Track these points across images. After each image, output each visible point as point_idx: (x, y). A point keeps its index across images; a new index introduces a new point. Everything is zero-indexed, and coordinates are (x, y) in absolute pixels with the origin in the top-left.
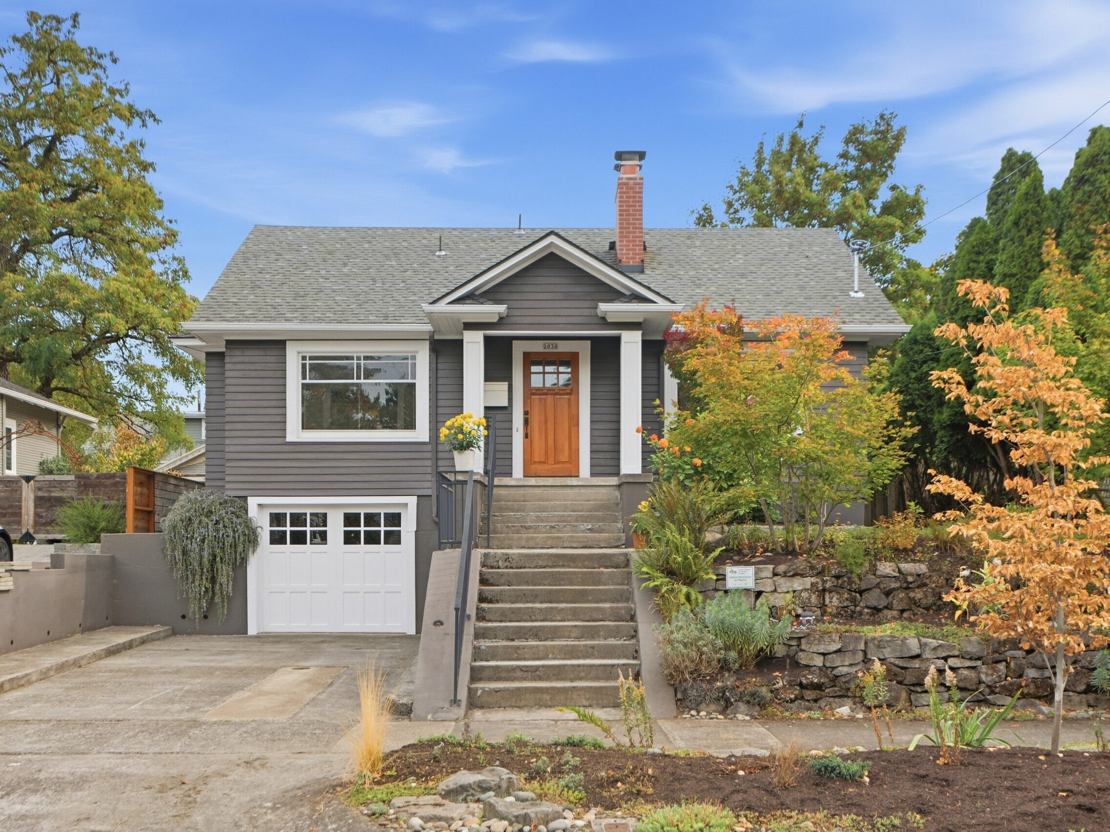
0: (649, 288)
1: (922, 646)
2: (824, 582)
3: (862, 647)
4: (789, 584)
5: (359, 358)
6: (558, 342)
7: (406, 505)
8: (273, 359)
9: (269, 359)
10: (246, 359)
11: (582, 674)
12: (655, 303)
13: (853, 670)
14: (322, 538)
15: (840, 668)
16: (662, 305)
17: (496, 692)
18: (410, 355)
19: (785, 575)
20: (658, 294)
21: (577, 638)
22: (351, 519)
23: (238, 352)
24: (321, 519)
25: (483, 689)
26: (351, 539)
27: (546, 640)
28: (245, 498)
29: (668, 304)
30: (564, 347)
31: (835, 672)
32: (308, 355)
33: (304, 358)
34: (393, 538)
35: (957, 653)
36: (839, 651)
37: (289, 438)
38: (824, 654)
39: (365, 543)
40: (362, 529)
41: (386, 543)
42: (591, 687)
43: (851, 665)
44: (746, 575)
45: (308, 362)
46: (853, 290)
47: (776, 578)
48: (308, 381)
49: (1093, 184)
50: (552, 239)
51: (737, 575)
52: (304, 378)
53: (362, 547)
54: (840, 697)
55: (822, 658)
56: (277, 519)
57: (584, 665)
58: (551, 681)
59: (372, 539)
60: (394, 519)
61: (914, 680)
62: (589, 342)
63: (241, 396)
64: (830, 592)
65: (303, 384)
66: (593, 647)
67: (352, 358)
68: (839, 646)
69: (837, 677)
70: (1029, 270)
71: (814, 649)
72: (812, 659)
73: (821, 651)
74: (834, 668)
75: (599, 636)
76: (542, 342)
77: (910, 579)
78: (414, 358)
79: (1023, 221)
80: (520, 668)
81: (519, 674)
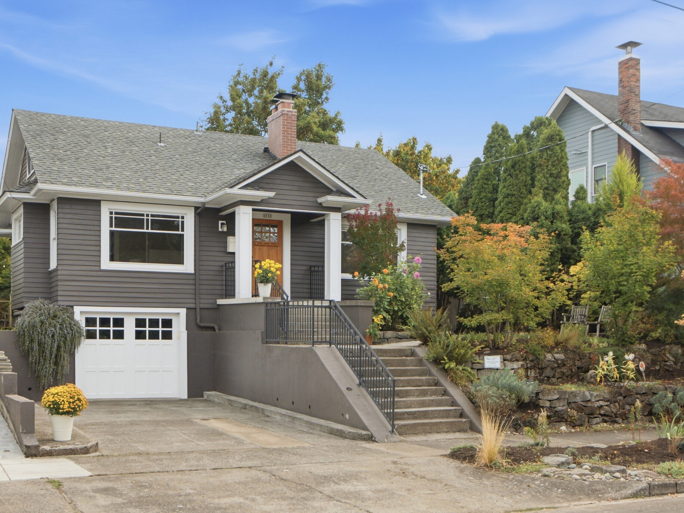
0: (353, 189)
1: (591, 395)
2: (527, 364)
3: (567, 396)
4: (511, 365)
5: (148, 215)
6: (273, 214)
7: (178, 314)
8: (92, 212)
9: (89, 212)
10: (73, 211)
11: (436, 415)
12: (355, 197)
13: (564, 408)
14: (119, 335)
15: (558, 408)
16: (359, 200)
17: (404, 426)
18: (180, 215)
19: (511, 360)
20: (357, 192)
21: (418, 396)
22: (140, 323)
23: (67, 206)
24: (119, 322)
25: (398, 424)
26: (140, 335)
27: (403, 397)
28: (72, 307)
29: (363, 199)
30: (275, 217)
31: (555, 409)
32: (114, 211)
33: (111, 213)
34: (167, 336)
35: (602, 398)
36: (557, 399)
37: (103, 267)
38: (550, 401)
39: (149, 338)
40: (147, 329)
41: (163, 338)
42: (448, 422)
43: (563, 406)
44: (495, 360)
45: (114, 216)
46: (419, 193)
47: (505, 362)
48: (114, 229)
49: (552, 151)
50: (300, 154)
51: (491, 361)
52: (111, 226)
53: (147, 342)
54: (559, 422)
55: (549, 402)
56: (90, 322)
57: (437, 410)
58: (421, 419)
59: (154, 336)
60: (168, 323)
61: (589, 412)
62: (290, 215)
63: (69, 237)
64: (531, 369)
65: (110, 231)
66: (432, 401)
67: (143, 215)
68: (558, 396)
69: (556, 411)
70: (521, 193)
71: (546, 398)
72: (545, 403)
73: (549, 399)
74: (554, 407)
75: (428, 395)
76: (262, 213)
77: (559, 362)
78: (183, 218)
79: (517, 166)
80: (407, 413)
81: (406, 416)
